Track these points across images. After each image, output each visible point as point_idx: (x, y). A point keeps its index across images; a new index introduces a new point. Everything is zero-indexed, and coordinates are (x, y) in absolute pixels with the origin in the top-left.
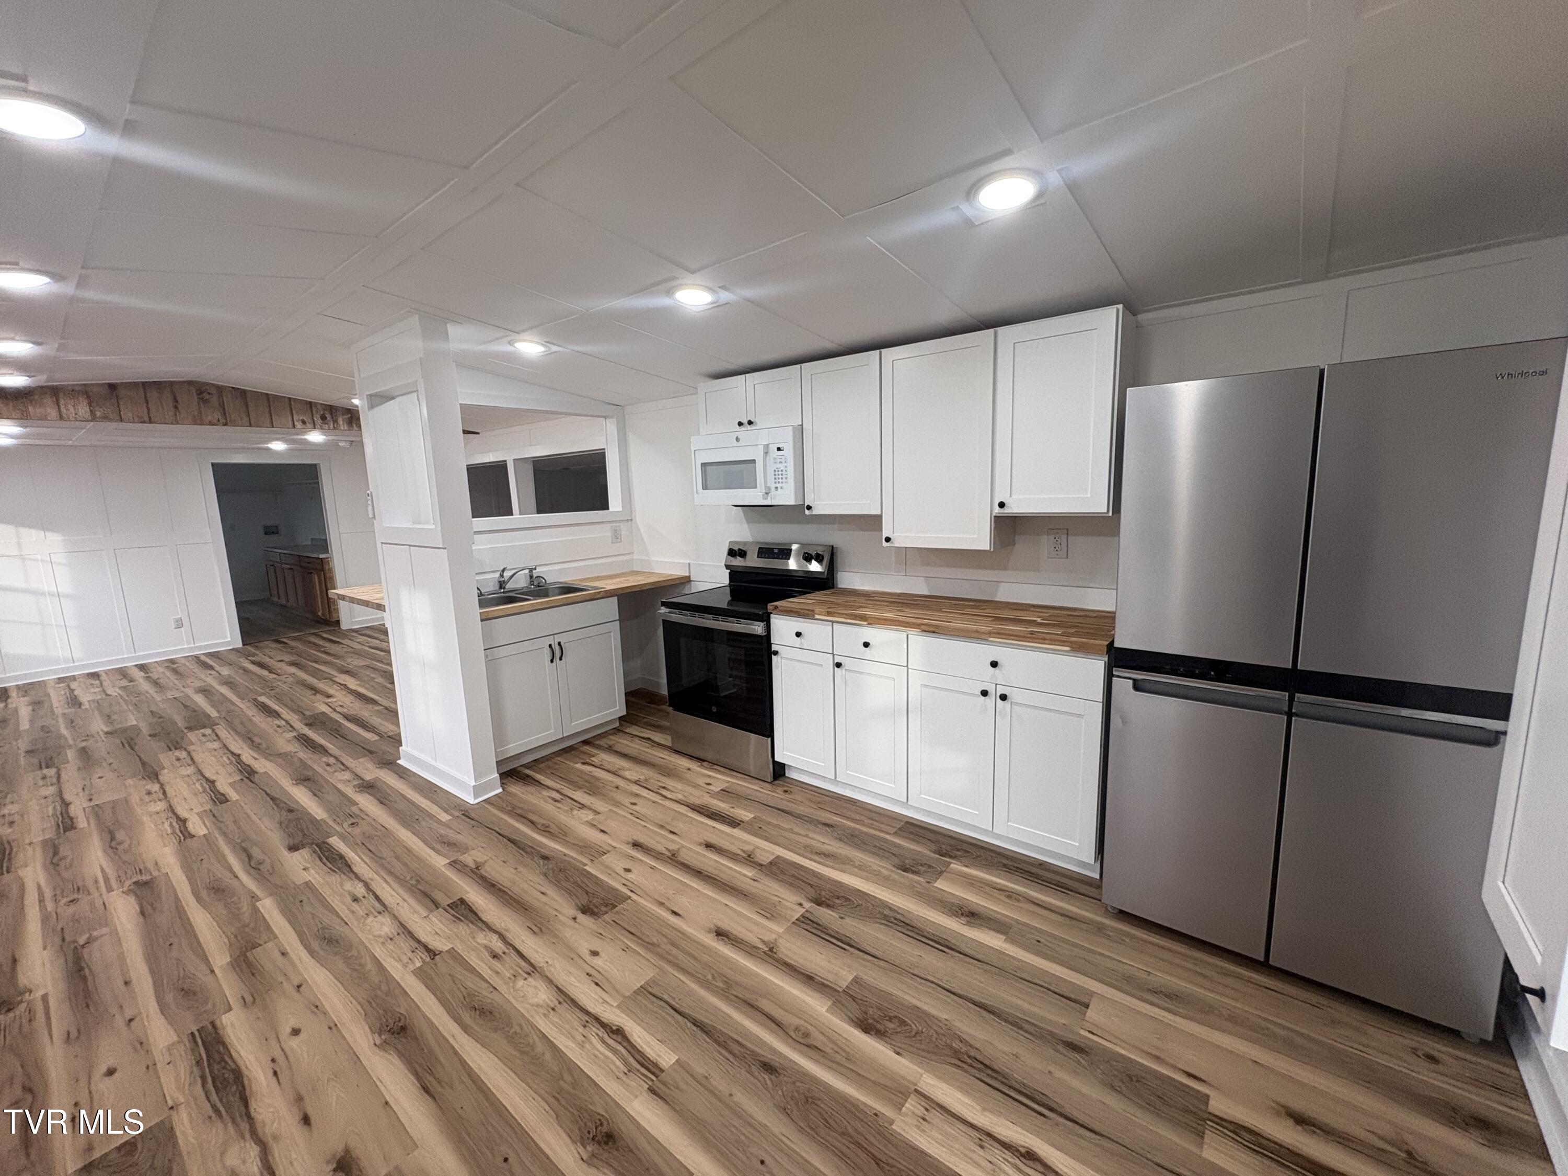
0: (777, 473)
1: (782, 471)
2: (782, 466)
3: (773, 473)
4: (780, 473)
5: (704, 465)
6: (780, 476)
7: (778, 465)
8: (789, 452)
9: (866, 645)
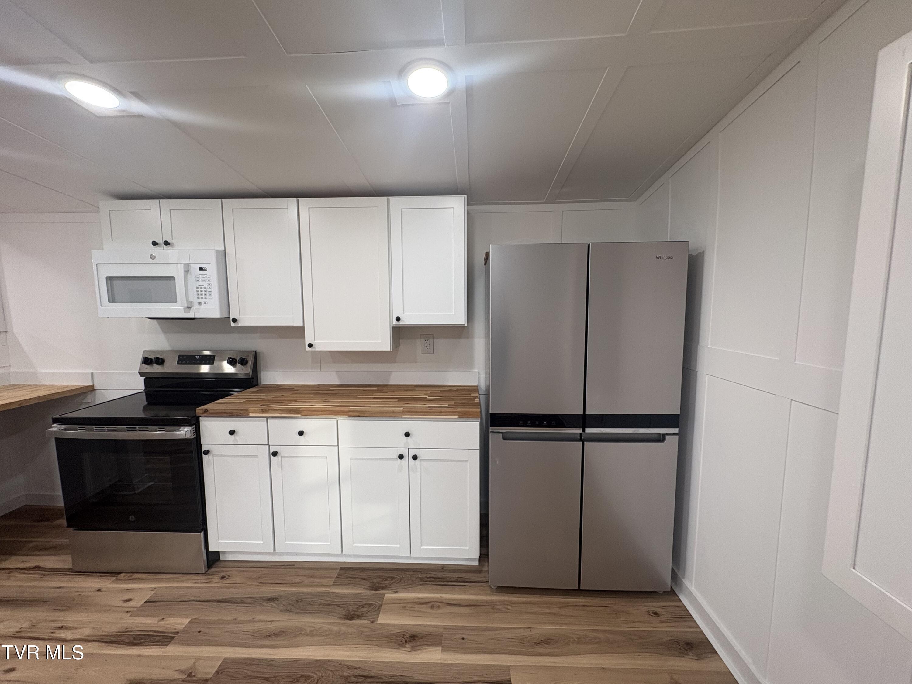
0: (199, 290)
1: (205, 288)
2: (205, 284)
3: (195, 290)
4: (203, 290)
5: (110, 279)
6: (203, 293)
7: (201, 283)
8: (212, 271)
9: (301, 433)
